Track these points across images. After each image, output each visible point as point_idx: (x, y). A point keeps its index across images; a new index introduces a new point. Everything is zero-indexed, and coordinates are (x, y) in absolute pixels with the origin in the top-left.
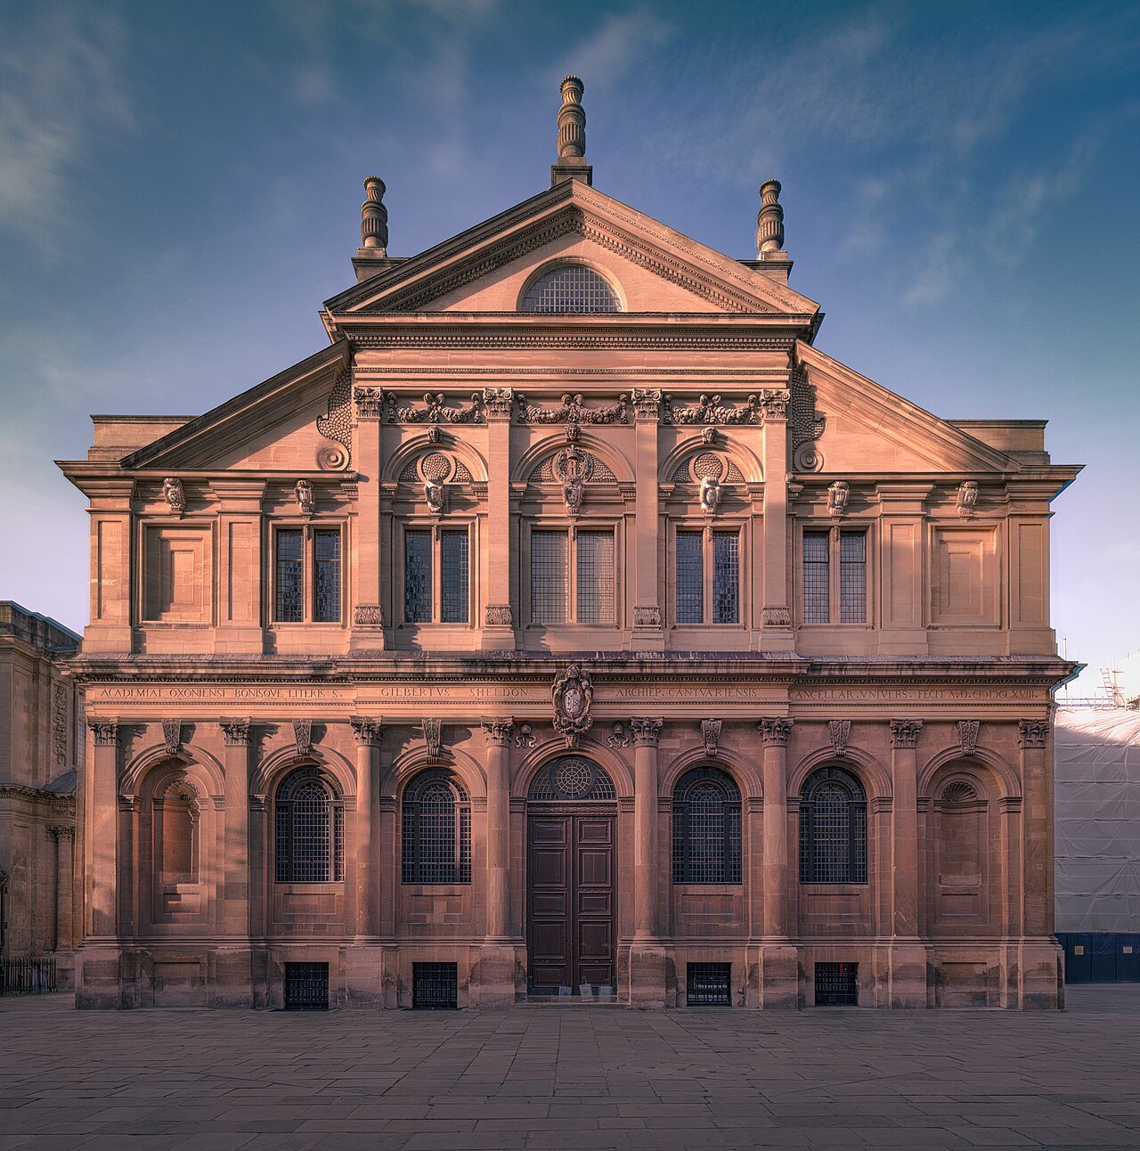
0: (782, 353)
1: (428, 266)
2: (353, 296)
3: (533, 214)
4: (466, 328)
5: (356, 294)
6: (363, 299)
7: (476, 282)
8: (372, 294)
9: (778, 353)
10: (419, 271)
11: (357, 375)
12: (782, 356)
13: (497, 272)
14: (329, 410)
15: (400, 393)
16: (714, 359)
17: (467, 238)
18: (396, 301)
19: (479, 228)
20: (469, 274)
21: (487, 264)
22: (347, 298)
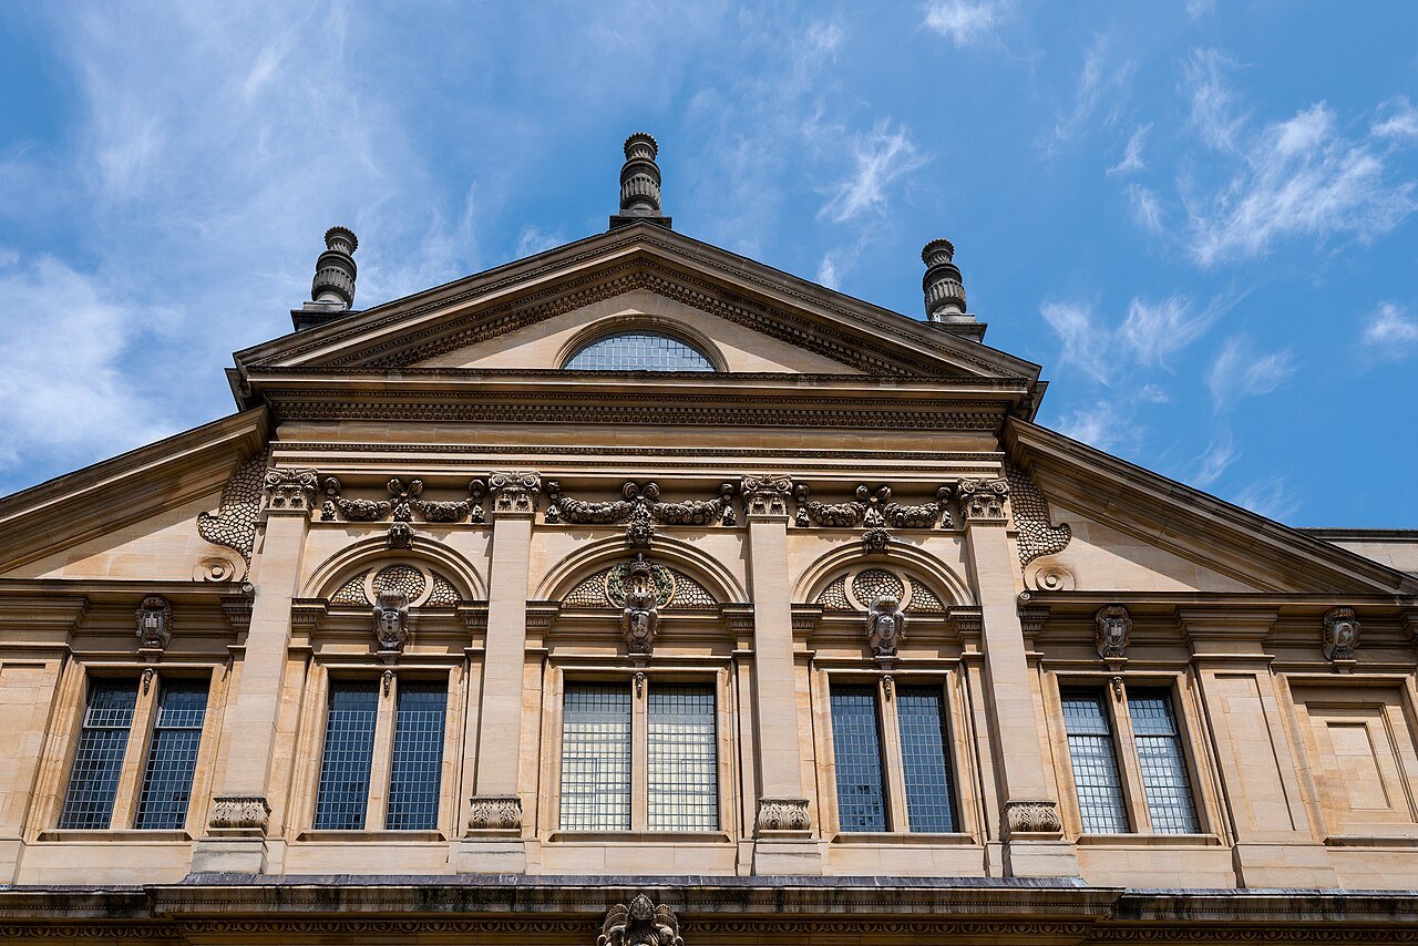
0: (986, 434)
1: (411, 316)
2: (284, 347)
3: (579, 261)
4: (467, 392)
5: (290, 345)
6: (300, 353)
7: (486, 343)
8: (316, 348)
9: (978, 434)
10: (395, 322)
11: (276, 454)
12: (987, 437)
13: (523, 332)
14: (223, 504)
15: (346, 480)
16: (876, 439)
17: (476, 284)
18: (355, 359)
19: (498, 272)
20: (477, 330)
21: (507, 319)
22: (274, 350)
